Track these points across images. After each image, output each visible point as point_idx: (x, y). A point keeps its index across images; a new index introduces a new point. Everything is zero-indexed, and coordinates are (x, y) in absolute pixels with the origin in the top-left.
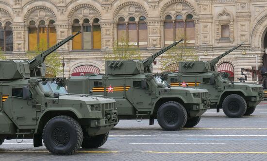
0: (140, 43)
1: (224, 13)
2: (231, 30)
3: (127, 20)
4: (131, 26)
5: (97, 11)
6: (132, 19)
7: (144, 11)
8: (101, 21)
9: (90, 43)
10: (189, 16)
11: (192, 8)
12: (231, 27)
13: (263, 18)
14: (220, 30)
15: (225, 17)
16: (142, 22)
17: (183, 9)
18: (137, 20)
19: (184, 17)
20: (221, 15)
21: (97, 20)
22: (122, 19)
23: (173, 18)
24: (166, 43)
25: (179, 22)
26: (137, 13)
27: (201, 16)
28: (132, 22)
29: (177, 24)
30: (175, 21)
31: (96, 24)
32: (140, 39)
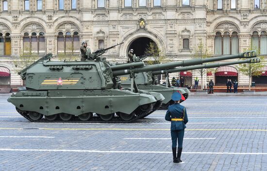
0: (40, 52)
1: (101, 32)
2: (105, 44)
3: (30, 35)
4: (34, 39)
5: (8, 28)
6: (34, 34)
7: (43, 28)
8: (11, 35)
9: (3, 51)
10: (76, 33)
11: (78, 28)
12: (105, 41)
13: (127, 36)
14: (98, 44)
15: (101, 35)
16: (42, 36)
17: (72, 28)
18: (38, 35)
19: (72, 34)
20: (98, 33)
21: (8, 34)
22: (26, 34)
23: (64, 34)
24: (59, 51)
25: (68, 37)
26: (38, 30)
27: (84, 34)
28: (34, 36)
29: (67, 38)
30: (66, 37)
31: (7, 37)
32: (40, 48)
